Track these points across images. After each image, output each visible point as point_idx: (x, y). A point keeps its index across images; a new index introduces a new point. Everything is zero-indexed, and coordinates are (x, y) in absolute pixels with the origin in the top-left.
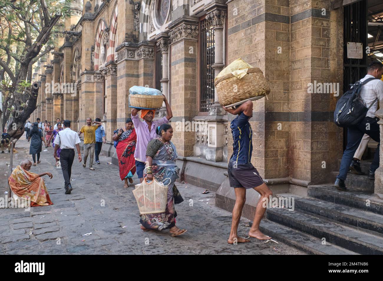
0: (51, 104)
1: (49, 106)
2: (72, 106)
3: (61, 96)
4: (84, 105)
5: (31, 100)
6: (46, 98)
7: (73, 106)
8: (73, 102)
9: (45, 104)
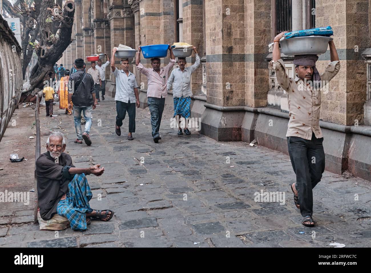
0: (90, 36)
1: (88, 39)
2: (123, 39)
3: (105, 24)
4: (145, 36)
5: (63, 29)
6: (83, 27)
7: (125, 39)
8: (125, 31)
9: (81, 37)
